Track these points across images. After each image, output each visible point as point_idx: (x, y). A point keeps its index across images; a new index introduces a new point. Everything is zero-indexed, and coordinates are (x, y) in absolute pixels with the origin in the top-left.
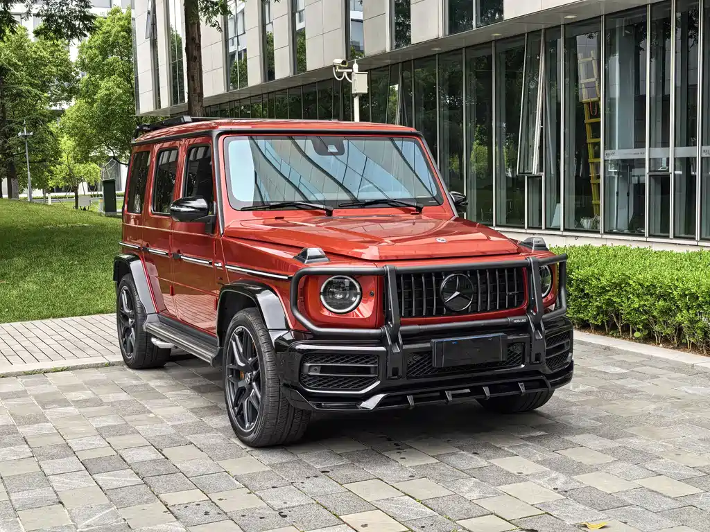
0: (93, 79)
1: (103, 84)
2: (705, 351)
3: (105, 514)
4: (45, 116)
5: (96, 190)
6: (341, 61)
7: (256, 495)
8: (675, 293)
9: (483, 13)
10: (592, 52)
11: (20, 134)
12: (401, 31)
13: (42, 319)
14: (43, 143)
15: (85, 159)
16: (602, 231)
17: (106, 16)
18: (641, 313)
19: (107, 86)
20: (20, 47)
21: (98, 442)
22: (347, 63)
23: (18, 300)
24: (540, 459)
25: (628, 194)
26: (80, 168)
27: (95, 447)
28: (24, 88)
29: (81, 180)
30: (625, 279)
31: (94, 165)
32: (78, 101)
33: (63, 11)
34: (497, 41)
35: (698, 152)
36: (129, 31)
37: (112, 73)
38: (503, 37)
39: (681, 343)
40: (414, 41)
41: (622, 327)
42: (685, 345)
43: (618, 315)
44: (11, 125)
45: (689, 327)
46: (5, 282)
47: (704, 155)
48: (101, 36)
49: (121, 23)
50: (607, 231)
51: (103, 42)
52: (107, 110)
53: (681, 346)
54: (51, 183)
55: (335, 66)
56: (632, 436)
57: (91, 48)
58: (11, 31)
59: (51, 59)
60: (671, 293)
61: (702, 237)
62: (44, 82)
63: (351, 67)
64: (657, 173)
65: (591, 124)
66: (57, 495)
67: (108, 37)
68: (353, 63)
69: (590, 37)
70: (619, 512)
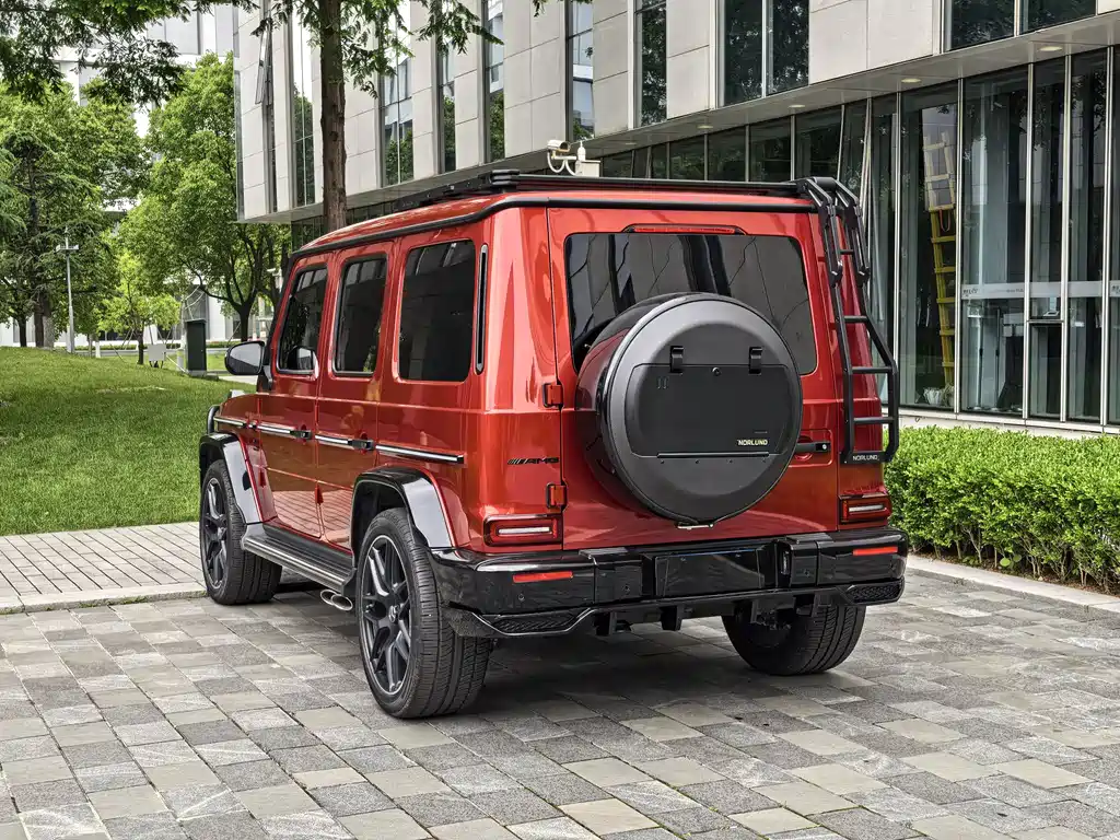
0: (172, 164)
1: (187, 173)
2: (1107, 587)
3: (215, 799)
4: (95, 221)
5: (170, 338)
6: (560, 143)
7: (436, 776)
8: (1062, 498)
9: (777, 70)
10: (943, 134)
11: (58, 248)
12: (652, 99)
13: (101, 527)
14: (93, 262)
15: (157, 288)
16: (957, 409)
17: (194, 67)
18: (1011, 529)
19: (193, 175)
20: (61, 113)
21: (199, 702)
22: (569, 147)
23: (63, 499)
24: (853, 734)
25: (998, 354)
26: (147, 303)
27: (195, 708)
28: (67, 177)
29: (147, 321)
30: (986, 478)
31: (170, 298)
32: (147, 200)
33: (133, 60)
34: (799, 115)
35: (1103, 289)
36: (229, 90)
37: (202, 156)
38: (806, 110)
39: (1071, 576)
40: (670, 114)
41: (983, 551)
42: (1078, 579)
43: (976, 532)
44: (44, 234)
45: (1082, 551)
46: (42, 471)
47: (1114, 294)
48: (185, 99)
49: (218, 79)
50: (964, 408)
51: (188, 107)
52: (193, 213)
53: (1072, 579)
54: (102, 325)
55: (550, 151)
56: (992, 704)
57: (170, 116)
58: (53, 89)
59: (107, 133)
60: (1056, 499)
61: (1111, 420)
62: (97, 168)
63: (574, 153)
64: (1041, 321)
65: (942, 244)
66: (144, 773)
67: (197, 100)
68: (578, 146)
69: (945, 110)
70: (967, 806)
